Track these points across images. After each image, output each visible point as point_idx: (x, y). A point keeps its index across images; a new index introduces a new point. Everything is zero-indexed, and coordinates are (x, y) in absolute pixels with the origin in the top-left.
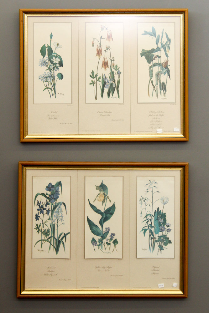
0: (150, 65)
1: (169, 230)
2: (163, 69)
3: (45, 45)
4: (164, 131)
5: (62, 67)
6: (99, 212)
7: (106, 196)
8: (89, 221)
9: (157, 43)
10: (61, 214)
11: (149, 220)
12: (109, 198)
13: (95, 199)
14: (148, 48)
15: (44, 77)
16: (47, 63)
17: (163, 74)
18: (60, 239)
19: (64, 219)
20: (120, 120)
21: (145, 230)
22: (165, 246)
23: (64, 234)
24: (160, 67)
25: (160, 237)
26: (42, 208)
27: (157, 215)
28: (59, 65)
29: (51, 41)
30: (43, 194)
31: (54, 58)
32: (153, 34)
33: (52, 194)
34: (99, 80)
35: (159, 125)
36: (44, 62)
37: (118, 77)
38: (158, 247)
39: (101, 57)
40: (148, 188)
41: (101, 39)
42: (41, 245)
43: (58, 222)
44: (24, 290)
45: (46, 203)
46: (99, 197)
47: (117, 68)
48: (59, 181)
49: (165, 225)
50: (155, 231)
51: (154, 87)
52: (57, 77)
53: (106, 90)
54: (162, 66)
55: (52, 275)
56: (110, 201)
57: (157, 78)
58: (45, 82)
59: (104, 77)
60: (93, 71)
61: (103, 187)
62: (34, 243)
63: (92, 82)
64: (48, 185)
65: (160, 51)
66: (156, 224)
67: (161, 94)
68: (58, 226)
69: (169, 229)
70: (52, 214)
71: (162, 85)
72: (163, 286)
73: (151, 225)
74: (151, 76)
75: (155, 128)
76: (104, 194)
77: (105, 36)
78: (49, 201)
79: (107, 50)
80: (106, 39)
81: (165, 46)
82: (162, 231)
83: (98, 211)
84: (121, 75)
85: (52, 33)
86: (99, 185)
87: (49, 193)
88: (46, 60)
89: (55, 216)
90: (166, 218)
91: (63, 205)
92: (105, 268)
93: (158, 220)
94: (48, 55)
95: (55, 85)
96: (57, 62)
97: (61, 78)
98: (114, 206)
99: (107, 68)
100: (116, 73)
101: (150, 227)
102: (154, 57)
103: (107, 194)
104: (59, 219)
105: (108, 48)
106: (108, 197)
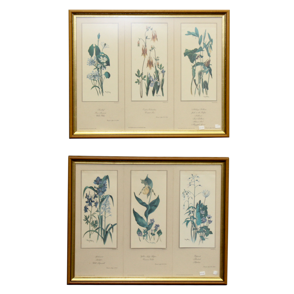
0: (193, 64)
1: (210, 222)
2: (205, 69)
3: (93, 45)
4: (206, 128)
5: (109, 66)
6: (145, 204)
7: (150, 189)
8: (135, 213)
9: (200, 43)
10: (108, 206)
11: (191, 212)
12: (154, 191)
13: (141, 193)
14: (191, 48)
15: (92, 76)
16: (95, 62)
17: (205, 73)
18: (107, 230)
19: (111, 211)
20: (164, 117)
21: (188, 222)
22: (206, 236)
23: (112, 225)
24: (202, 67)
25: (201, 228)
26: (90, 201)
27: (199, 207)
28: (106, 64)
29: (98, 41)
30: (91, 188)
31: (101, 57)
32: (196, 34)
33: (100, 188)
34: (144, 79)
35: (201, 122)
36: (92, 62)
37: (162, 76)
38: (200, 238)
39: (146, 56)
40: (190, 182)
41: (147, 39)
42: (90, 235)
43: (106, 214)
44: (74, 277)
45: (94, 196)
46: (144, 191)
47: (161, 67)
48: (107, 175)
49: (207, 217)
50: (197, 222)
51: (197, 86)
52: (105, 76)
53: (151, 88)
54: (205, 65)
55: (99, 263)
56: (155, 194)
57: (199, 76)
58: (93, 81)
59: (149, 76)
60: (138, 70)
61: (148, 181)
62: (83, 233)
63: (137, 81)
64: (96, 179)
65: (203, 51)
66: (197, 216)
67: (203, 93)
68: (105, 218)
69: (210, 220)
70: (100, 206)
71: (204, 83)
72: (205, 274)
73: (193, 217)
74: (194, 76)
75: (197, 125)
76: (149, 187)
77: (150, 36)
78: (97, 194)
79: (152, 49)
80: (151, 39)
81: (207, 46)
82: (203, 222)
83: (143, 204)
84: (166, 74)
85: (99, 34)
86: (144, 179)
87: (97, 186)
88: (94, 59)
89: (102, 208)
90: (207, 210)
91: (110, 197)
92: (149, 257)
93: (200, 212)
94: (96, 55)
95: (102, 84)
96: (105, 62)
97: (108, 76)
98: (158, 200)
99: (152, 68)
100: (161, 72)
101: (192, 219)
102: (196, 57)
103: (152, 188)
104: (107, 211)
105: (152, 48)
106: (152, 190)
